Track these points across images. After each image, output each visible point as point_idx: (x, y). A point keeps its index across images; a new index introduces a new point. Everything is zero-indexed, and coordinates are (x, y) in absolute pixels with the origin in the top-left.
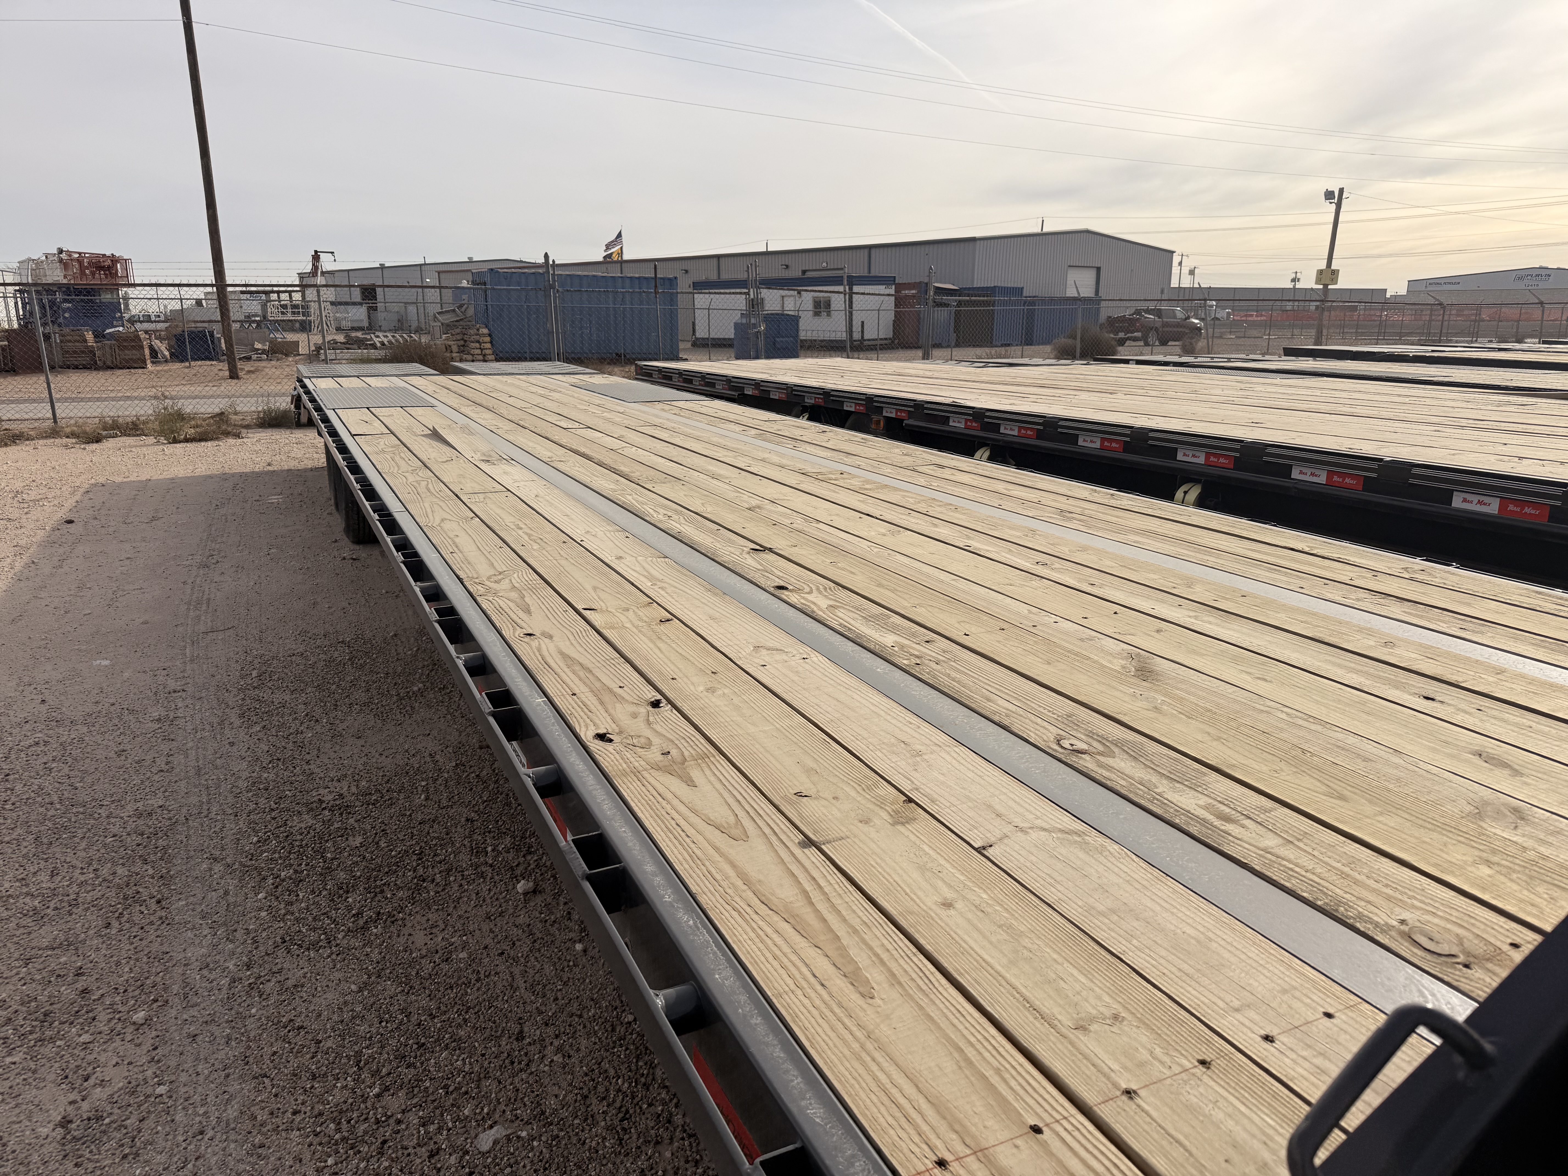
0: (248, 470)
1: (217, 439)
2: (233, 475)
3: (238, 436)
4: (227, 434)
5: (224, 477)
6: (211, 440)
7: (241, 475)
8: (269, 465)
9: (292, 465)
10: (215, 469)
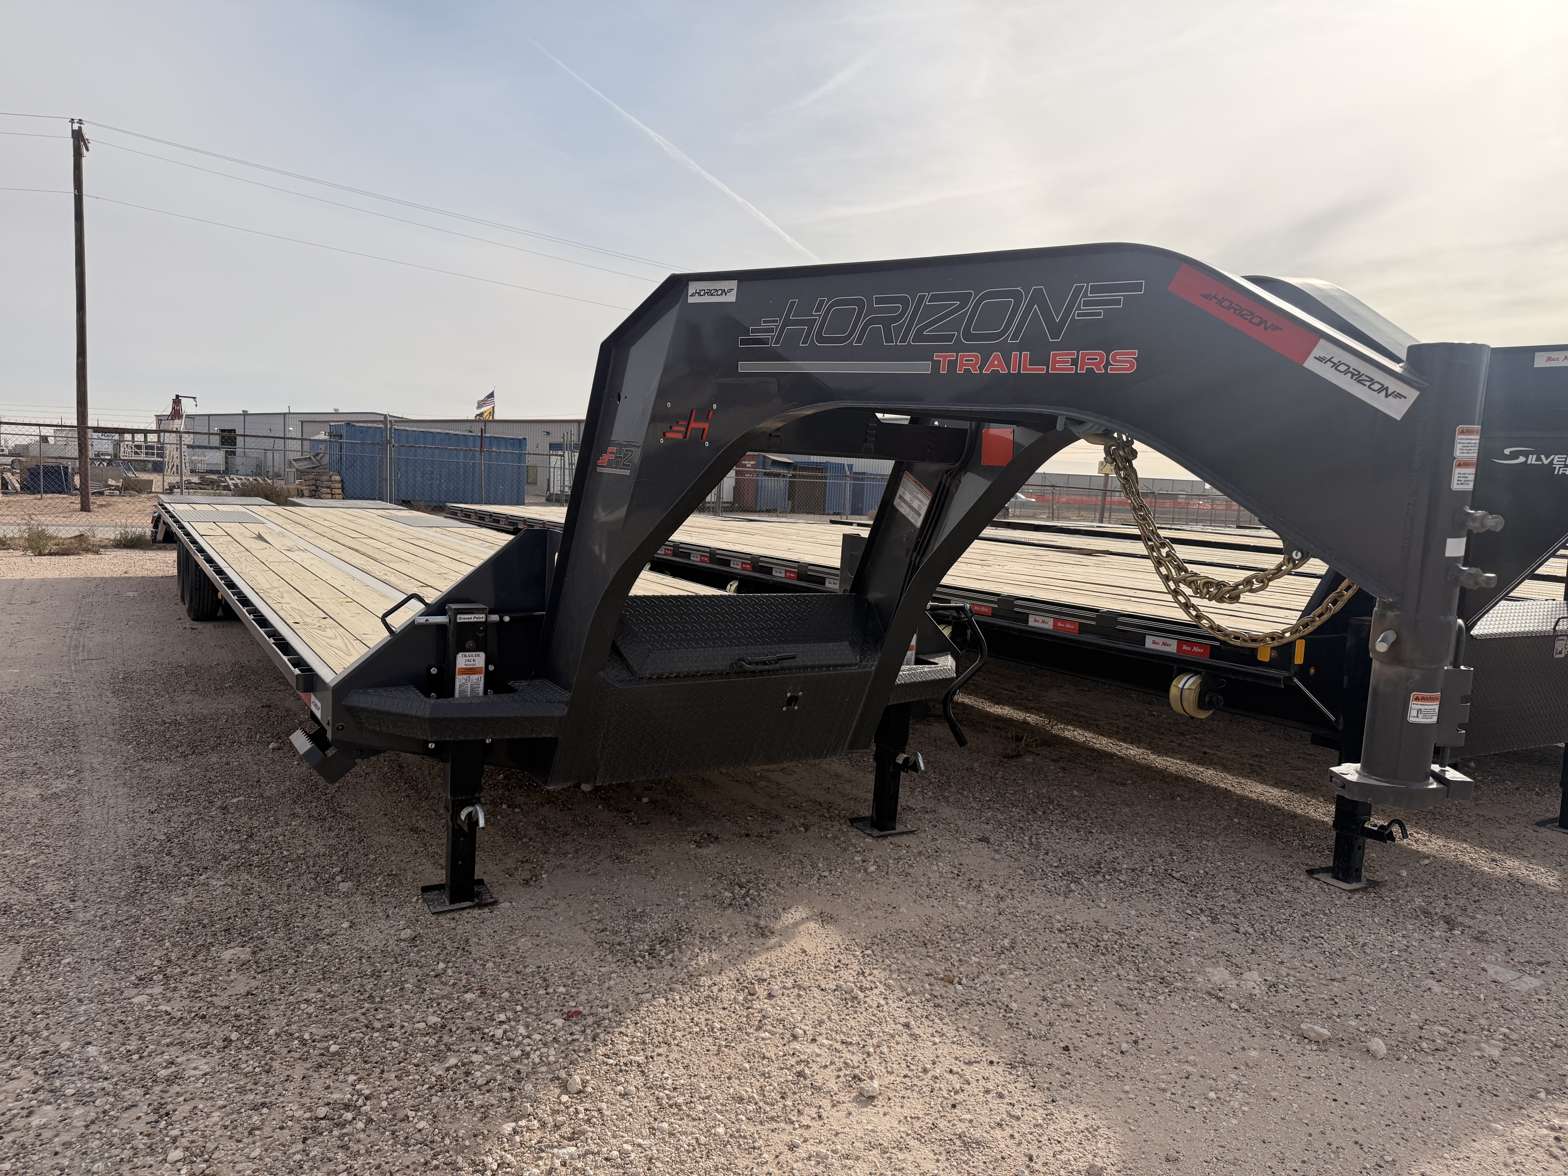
0: (107, 576)
1: (78, 554)
2: (95, 578)
3: (97, 553)
4: (87, 551)
5: (88, 580)
6: (73, 554)
7: (102, 579)
8: (126, 573)
9: (145, 573)
10: (79, 574)
